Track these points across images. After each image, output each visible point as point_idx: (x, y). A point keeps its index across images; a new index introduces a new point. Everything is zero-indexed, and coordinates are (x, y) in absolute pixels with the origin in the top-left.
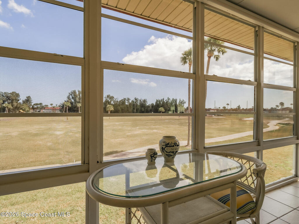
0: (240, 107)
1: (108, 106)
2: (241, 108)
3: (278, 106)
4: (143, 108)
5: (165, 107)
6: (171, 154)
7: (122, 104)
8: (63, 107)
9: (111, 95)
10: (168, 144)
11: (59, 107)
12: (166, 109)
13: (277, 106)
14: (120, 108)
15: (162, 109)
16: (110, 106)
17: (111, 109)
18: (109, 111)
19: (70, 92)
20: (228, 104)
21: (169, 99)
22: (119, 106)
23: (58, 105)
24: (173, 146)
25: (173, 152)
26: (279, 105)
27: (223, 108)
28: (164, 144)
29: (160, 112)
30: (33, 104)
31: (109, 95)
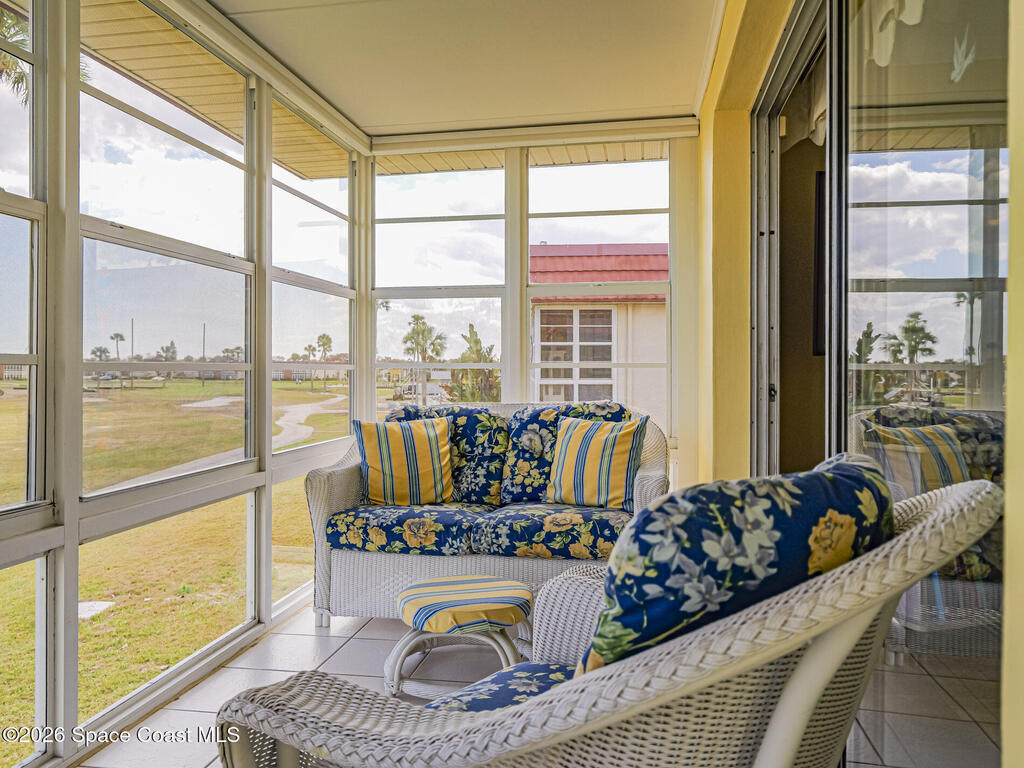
0: (174, 353)
2: (180, 357)
3: (314, 349)
13: (311, 349)
20: (119, 337)
26: (315, 345)
27: (94, 353)
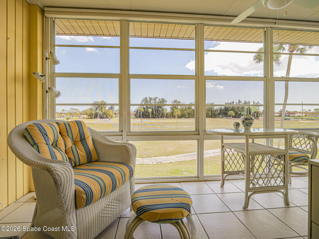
1: (176, 110)
4: (210, 112)
5: (236, 110)
6: (249, 124)
7: (189, 109)
8: (137, 112)
9: (178, 100)
10: (247, 118)
11: (134, 112)
12: (237, 112)
14: (186, 113)
15: (232, 113)
16: (178, 110)
17: (178, 114)
18: (176, 116)
19: (142, 99)
21: (239, 102)
22: (186, 110)
23: (133, 111)
24: (250, 120)
25: (250, 123)
27: (315, 110)
28: (244, 119)
29: (230, 116)
30: (115, 110)
31: (176, 100)
